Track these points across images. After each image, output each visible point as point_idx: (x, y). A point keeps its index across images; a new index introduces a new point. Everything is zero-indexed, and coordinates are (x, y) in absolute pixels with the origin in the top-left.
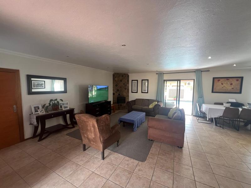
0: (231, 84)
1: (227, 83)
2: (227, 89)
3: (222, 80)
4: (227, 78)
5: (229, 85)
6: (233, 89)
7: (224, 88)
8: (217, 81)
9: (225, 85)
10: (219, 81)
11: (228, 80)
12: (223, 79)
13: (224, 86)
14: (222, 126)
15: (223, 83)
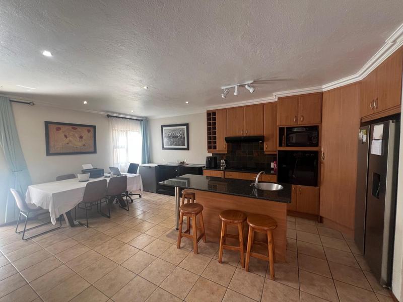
0: (81, 137)
1: (74, 135)
2: (75, 146)
3: (63, 128)
4: (74, 126)
5: (78, 138)
6: (84, 145)
7: (70, 144)
8: (55, 130)
9: (71, 138)
10: (58, 129)
11: (75, 129)
12: (67, 127)
13: (70, 141)
14: (84, 221)
15: (67, 134)
